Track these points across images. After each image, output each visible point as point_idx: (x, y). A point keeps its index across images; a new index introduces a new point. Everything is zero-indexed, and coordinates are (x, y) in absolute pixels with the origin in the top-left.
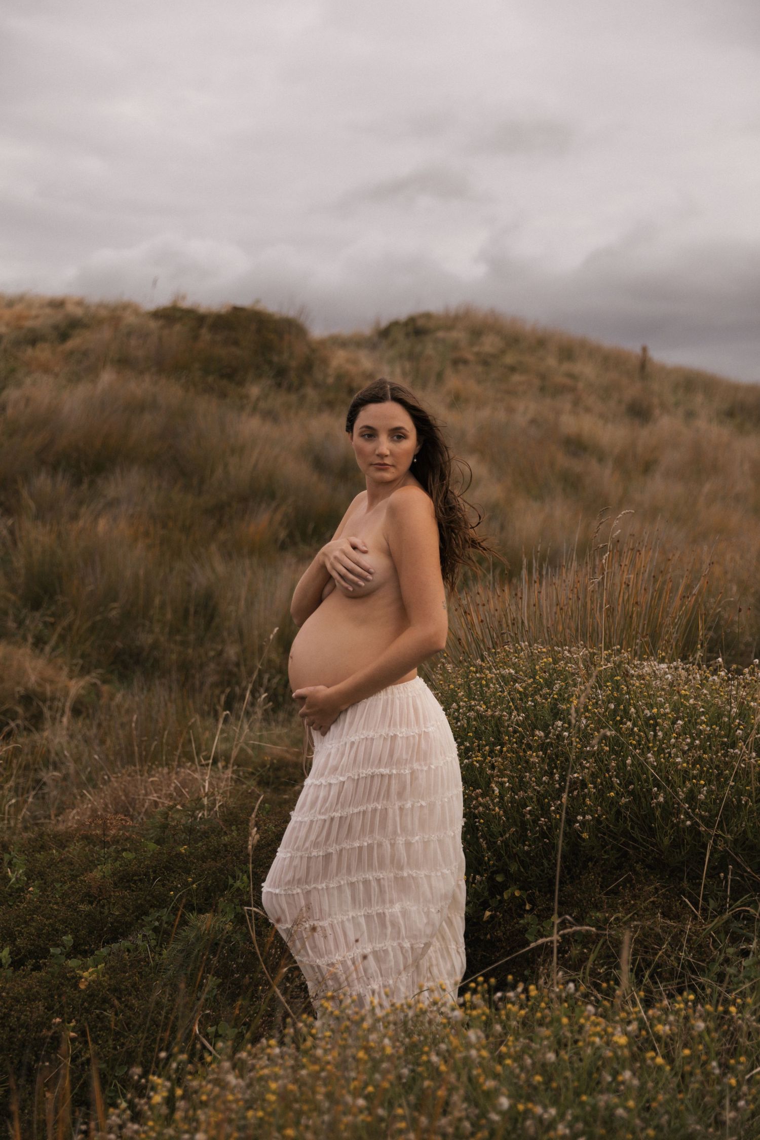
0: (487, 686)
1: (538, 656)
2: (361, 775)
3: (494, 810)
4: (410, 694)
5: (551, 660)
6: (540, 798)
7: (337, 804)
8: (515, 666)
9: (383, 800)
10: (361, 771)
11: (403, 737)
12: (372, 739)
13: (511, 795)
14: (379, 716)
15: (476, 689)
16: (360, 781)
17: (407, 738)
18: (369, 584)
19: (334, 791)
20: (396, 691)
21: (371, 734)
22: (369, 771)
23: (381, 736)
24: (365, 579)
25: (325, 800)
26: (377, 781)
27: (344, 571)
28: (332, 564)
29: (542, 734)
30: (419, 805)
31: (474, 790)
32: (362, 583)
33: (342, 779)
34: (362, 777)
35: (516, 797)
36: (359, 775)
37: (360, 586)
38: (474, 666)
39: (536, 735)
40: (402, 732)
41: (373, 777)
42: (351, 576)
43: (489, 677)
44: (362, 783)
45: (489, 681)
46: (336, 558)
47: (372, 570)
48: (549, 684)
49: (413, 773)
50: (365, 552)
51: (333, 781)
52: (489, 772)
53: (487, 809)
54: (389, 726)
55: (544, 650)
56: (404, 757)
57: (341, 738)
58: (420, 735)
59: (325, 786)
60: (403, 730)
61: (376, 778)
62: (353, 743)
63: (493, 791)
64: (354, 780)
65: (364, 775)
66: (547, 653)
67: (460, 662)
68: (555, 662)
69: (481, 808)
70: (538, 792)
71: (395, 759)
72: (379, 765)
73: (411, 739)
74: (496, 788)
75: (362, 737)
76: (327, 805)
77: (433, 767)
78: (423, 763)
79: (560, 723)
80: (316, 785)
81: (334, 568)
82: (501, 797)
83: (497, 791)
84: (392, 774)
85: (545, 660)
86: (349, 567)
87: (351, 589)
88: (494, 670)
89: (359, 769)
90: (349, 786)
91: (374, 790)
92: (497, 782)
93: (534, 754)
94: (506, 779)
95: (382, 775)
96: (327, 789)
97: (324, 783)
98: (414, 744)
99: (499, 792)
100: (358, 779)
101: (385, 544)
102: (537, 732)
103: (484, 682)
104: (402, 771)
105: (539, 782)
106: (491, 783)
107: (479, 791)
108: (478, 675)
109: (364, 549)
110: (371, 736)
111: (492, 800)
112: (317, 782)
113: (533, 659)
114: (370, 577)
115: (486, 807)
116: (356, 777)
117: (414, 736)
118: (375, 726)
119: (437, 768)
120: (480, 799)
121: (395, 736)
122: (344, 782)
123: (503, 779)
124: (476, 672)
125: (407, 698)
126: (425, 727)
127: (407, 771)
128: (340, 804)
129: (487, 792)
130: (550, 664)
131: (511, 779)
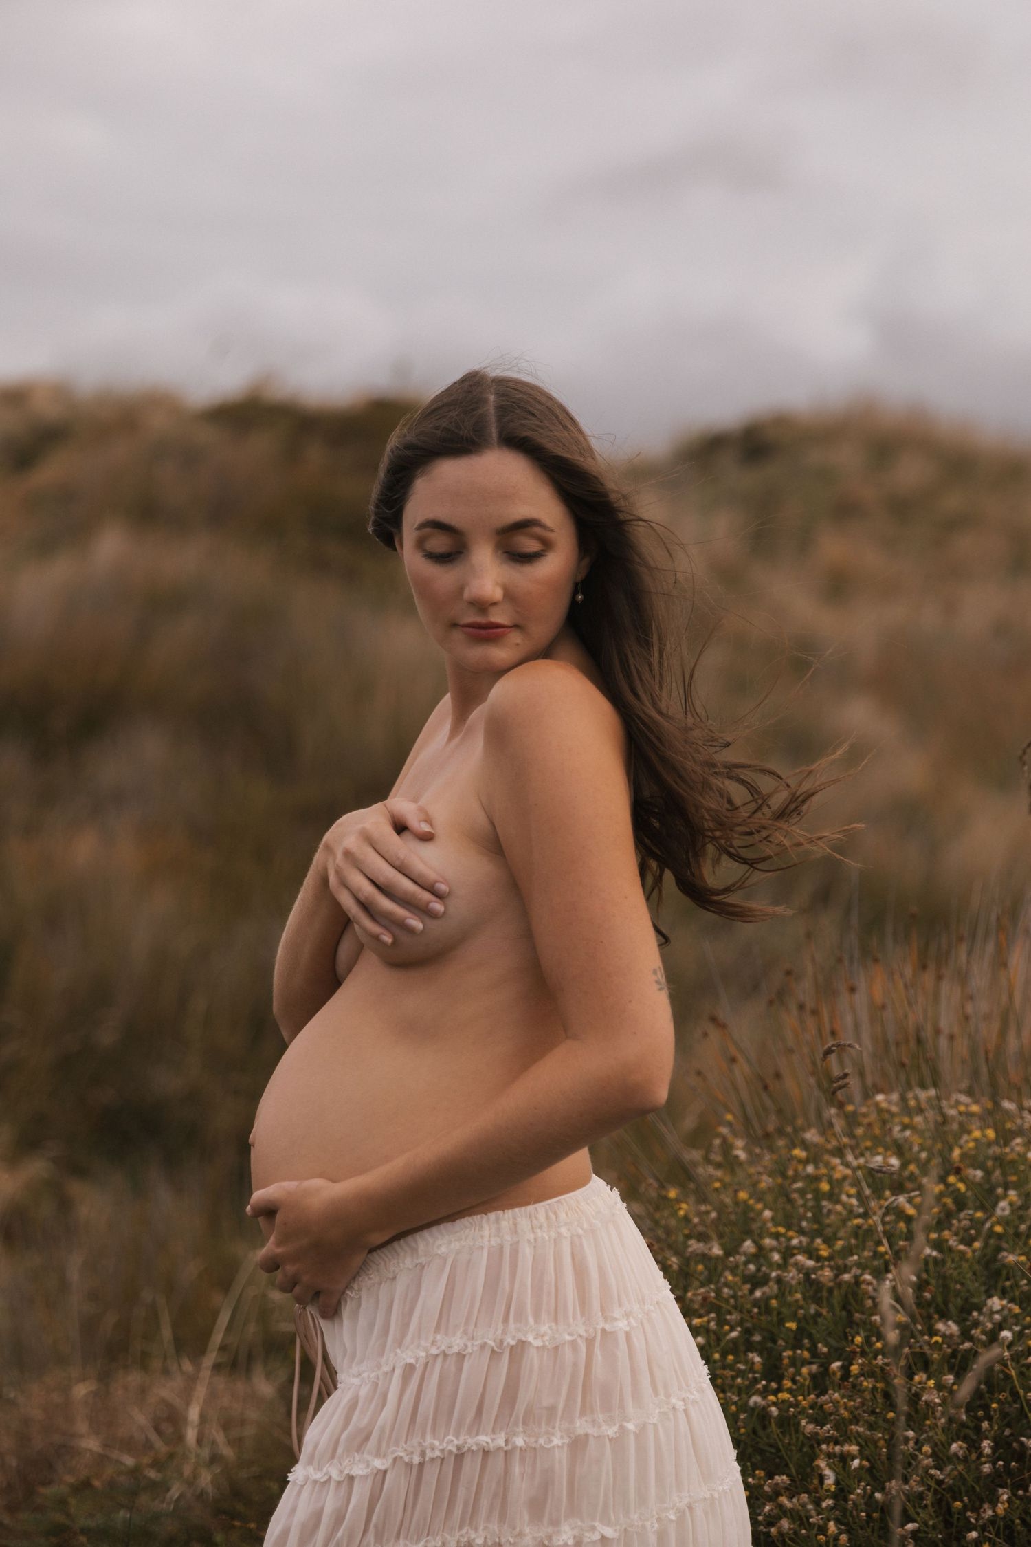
0: (833, 1196)
1: (961, 1124)
2: (429, 1454)
3: (823, 1530)
4: (563, 1230)
5: (991, 1133)
6: (943, 1496)
7: (365, 1531)
8: (899, 1149)
9: (488, 1519)
10: (429, 1440)
11: (544, 1347)
12: (461, 1357)
13: (864, 1489)
14: (480, 1290)
15: (804, 1206)
16: (427, 1468)
17: (556, 1348)
18: (433, 924)
19: (360, 1495)
20: (524, 1223)
21: (457, 1342)
22: (451, 1442)
23: (483, 1346)
24: (423, 911)
25: (339, 1518)
26: (471, 1468)
27: (367, 889)
28: (338, 872)
29: (953, 1328)
30: (596, 1537)
31: (770, 1476)
32: (416, 923)
33: (379, 1464)
34: (433, 1459)
35: (878, 1495)
36: (423, 1454)
37: (411, 931)
38: (805, 1145)
39: (936, 1333)
40: (539, 1333)
41: (459, 1457)
42: (386, 904)
43: (837, 1175)
44: (431, 1476)
45: (837, 1185)
46: (348, 854)
47: (442, 887)
48: (987, 1197)
49: (578, 1445)
50: (427, 838)
51: (358, 1470)
52: (810, 1428)
53: (802, 1525)
54: (506, 1319)
55: (975, 1108)
56: (546, 1402)
57: (381, 1353)
58: (590, 1342)
59: (339, 1483)
60: (544, 1328)
61: (467, 1460)
62: (409, 1369)
63: (822, 1478)
64: (409, 1465)
65: (437, 1453)
66: (981, 1118)
67: (767, 1135)
68: (1005, 1137)
69: (785, 1524)
70: (940, 1483)
71: (521, 1408)
72: (477, 1422)
73: (568, 1351)
74: (827, 1472)
75: (434, 1351)
76: (340, 1534)
77: (630, 1426)
78: (600, 1417)
79: (996, 1303)
80: (315, 1482)
81: (344, 884)
82: (841, 1493)
83: (830, 1479)
84: (515, 1447)
85: (977, 1134)
86: (381, 880)
87: (388, 939)
88: (850, 1158)
89: (423, 1436)
90: (397, 1484)
91: (461, 1493)
92: (829, 1456)
93: (931, 1383)
94: (854, 1448)
95: (486, 1453)
96: (344, 1487)
97: (335, 1475)
98: (575, 1365)
99: (837, 1483)
100: (421, 1465)
101: (481, 819)
102: (940, 1326)
103: (825, 1187)
104: (541, 1441)
105: (941, 1459)
106: (813, 1457)
107: (782, 1479)
108: (810, 1169)
109: (425, 828)
110: (456, 1349)
111: (817, 1503)
112: (318, 1476)
113: (944, 1133)
114: (438, 906)
115: (800, 1518)
116: (416, 1460)
117: (573, 1344)
118: (467, 1323)
119: (643, 1428)
120: (784, 1500)
121: (523, 1344)
122: (385, 1472)
123: (846, 1448)
124: (806, 1162)
125: (557, 1241)
126: (606, 1319)
127: (556, 1441)
128: (372, 1530)
129: (805, 1479)
130: (989, 1144)
131: (866, 1445)
